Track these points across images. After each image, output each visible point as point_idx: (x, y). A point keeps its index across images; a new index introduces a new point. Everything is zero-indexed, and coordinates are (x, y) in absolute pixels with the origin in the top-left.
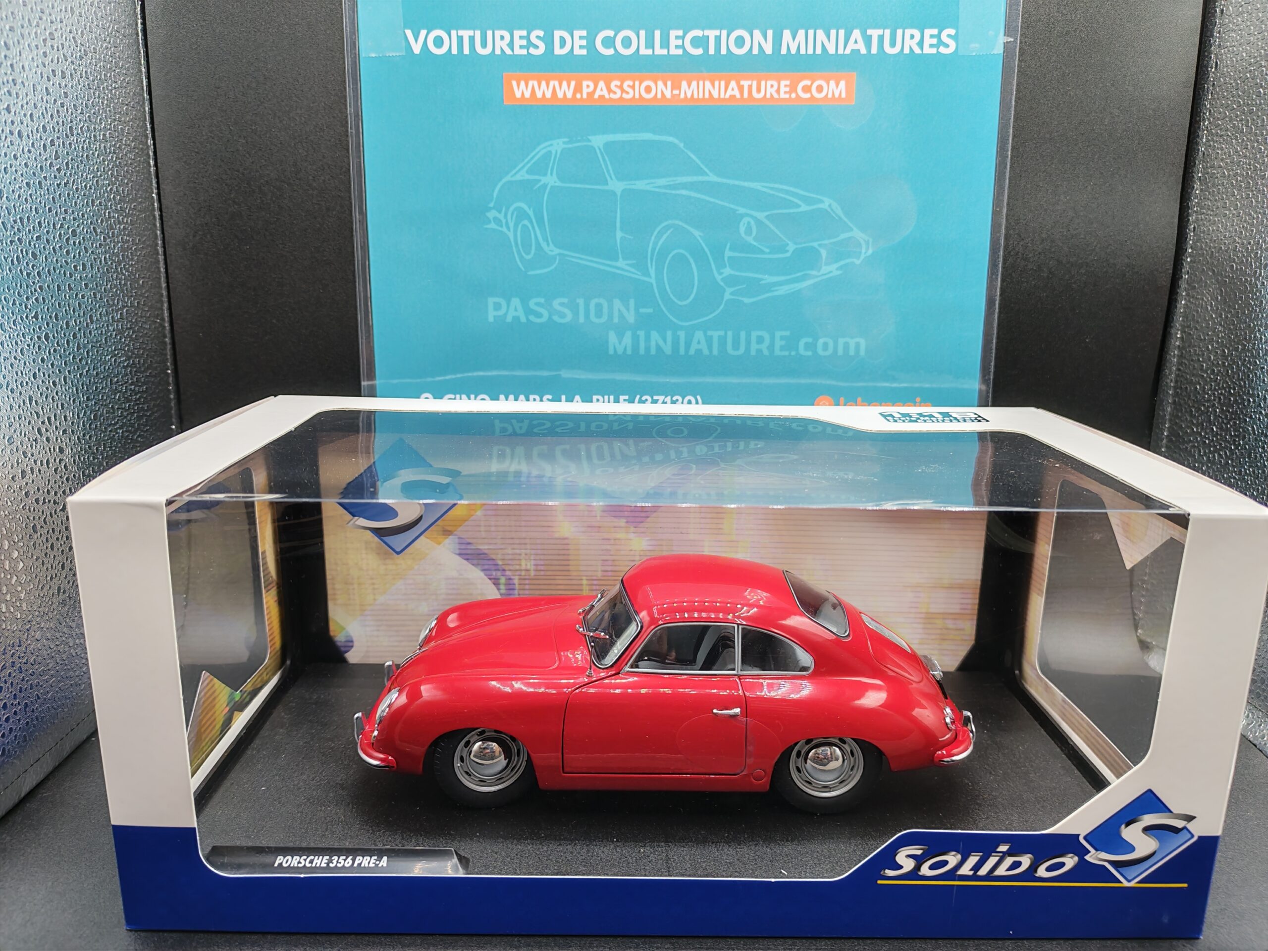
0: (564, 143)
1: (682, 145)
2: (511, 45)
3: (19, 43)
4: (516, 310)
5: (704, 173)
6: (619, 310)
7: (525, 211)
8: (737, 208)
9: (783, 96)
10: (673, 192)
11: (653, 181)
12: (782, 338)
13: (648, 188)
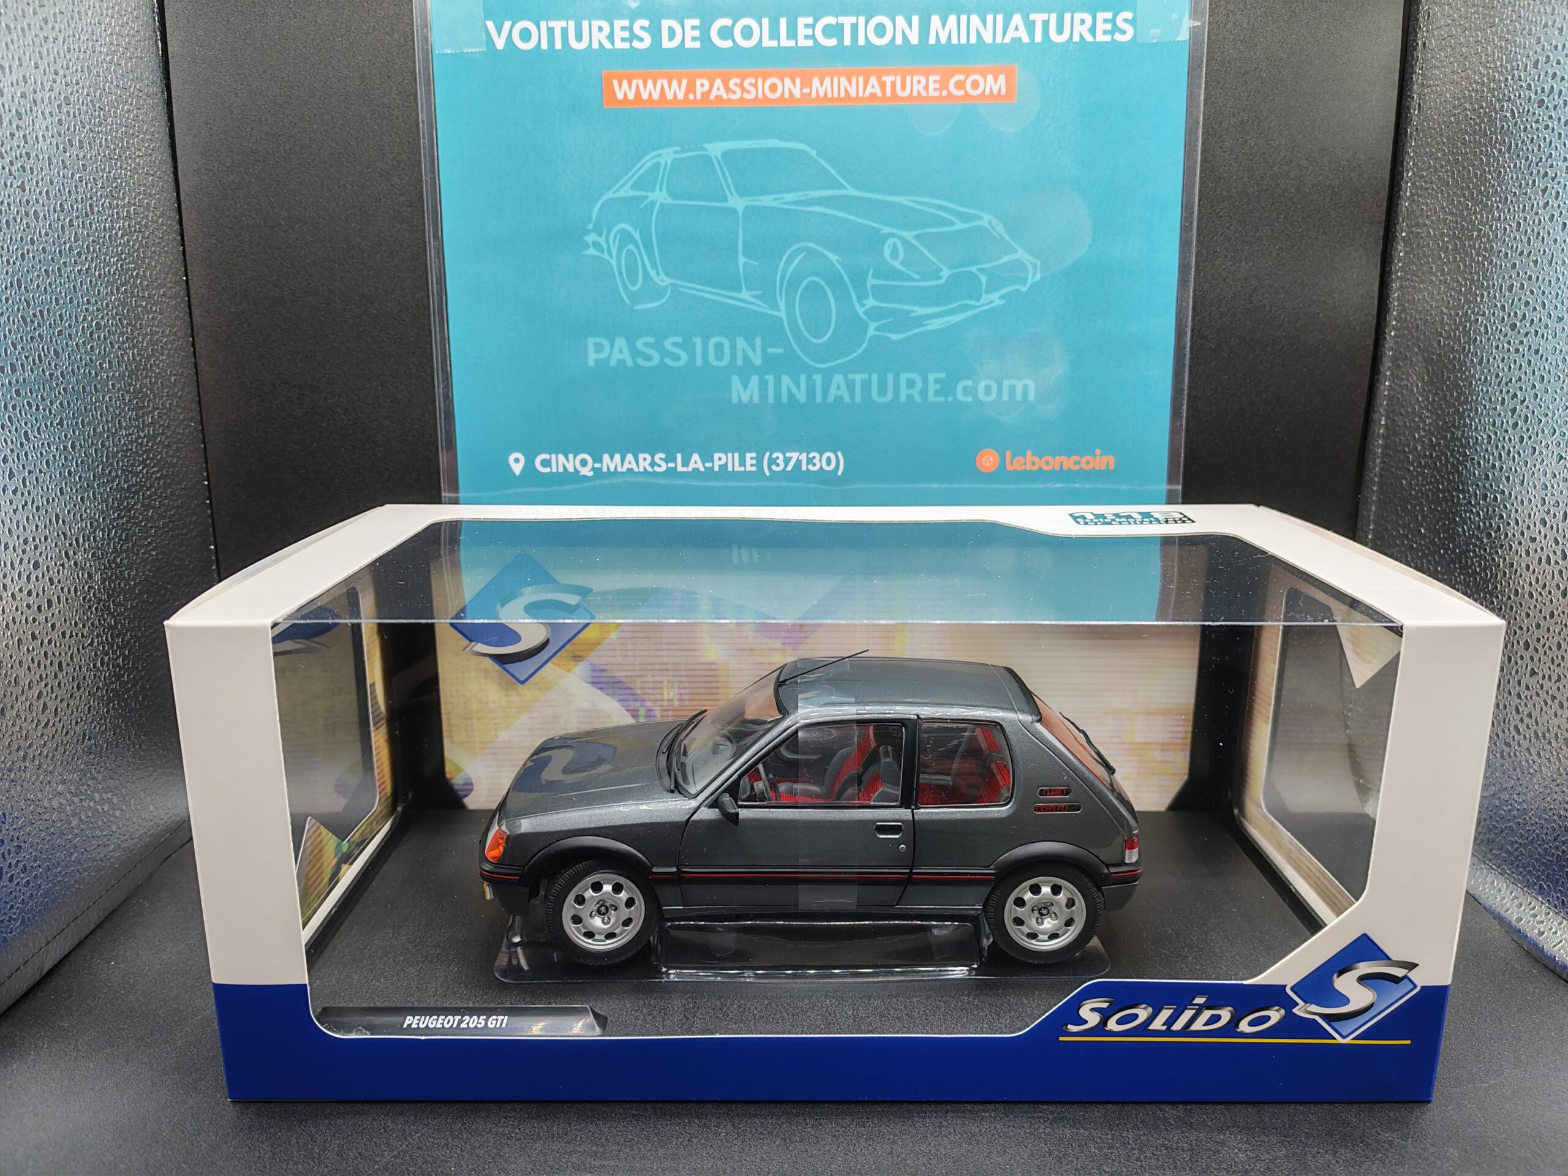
0: (675, 152)
1: (814, 153)
2: (611, 37)
3: (31, 111)
4: (621, 352)
5: (841, 187)
6: (743, 350)
7: (630, 234)
8: (881, 227)
9: (932, 93)
10: (805, 209)
11: (781, 196)
12: (937, 381)
13: (776, 204)
